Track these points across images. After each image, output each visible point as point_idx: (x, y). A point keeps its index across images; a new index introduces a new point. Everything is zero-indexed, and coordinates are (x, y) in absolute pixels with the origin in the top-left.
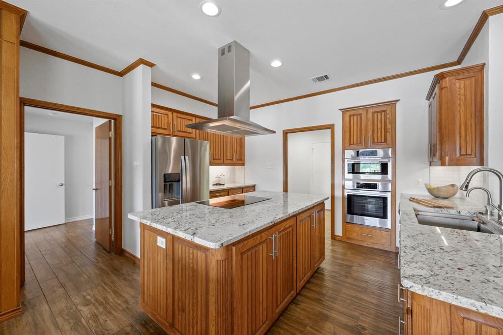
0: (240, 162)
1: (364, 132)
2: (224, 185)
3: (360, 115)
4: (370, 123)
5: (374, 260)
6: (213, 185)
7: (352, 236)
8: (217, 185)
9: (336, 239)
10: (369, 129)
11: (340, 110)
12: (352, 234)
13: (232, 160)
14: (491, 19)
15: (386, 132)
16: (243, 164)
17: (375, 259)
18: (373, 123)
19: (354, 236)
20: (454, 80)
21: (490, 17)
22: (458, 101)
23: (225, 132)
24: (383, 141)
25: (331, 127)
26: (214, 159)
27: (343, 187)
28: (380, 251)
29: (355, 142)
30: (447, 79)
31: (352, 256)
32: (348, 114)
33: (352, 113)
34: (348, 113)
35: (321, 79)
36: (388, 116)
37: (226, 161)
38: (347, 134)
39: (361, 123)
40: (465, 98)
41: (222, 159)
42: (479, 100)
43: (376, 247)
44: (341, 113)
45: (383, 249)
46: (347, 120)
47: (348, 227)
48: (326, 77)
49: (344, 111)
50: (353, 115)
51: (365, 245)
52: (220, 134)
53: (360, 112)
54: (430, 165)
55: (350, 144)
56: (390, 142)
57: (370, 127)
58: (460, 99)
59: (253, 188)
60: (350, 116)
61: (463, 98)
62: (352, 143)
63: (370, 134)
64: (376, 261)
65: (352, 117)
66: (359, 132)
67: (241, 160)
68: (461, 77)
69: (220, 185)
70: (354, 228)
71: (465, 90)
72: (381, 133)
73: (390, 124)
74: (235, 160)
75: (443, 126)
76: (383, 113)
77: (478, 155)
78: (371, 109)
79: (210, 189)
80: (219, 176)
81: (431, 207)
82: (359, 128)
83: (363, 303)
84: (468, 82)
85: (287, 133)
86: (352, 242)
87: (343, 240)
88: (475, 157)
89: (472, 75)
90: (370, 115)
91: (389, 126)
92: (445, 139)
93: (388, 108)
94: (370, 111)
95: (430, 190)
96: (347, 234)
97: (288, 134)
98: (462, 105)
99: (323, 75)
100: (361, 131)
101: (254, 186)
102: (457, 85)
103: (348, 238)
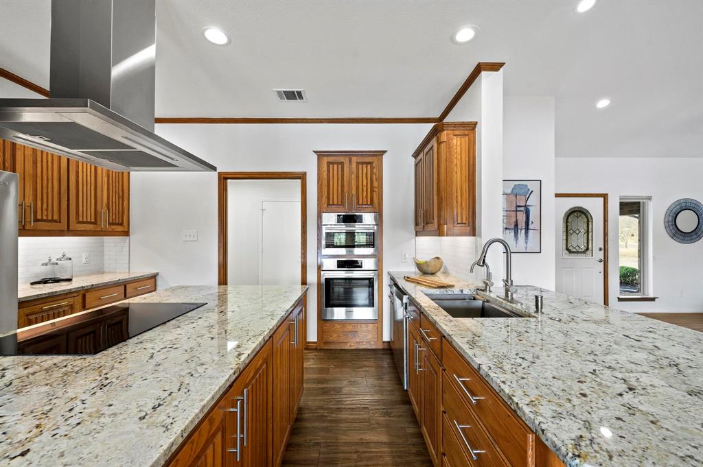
0: (119, 228)
1: (346, 189)
2: (70, 280)
3: (342, 163)
4: (353, 176)
5: (365, 369)
6: (33, 284)
7: (331, 339)
8: (45, 281)
9: (310, 347)
10: (353, 185)
11: (315, 152)
12: (331, 336)
13: (95, 223)
14: (483, 74)
15: (372, 191)
16: (127, 233)
17: (365, 366)
18: (357, 177)
19: (334, 337)
20: (452, 135)
21: (483, 72)
22: (455, 160)
23: (75, 151)
24: (369, 203)
25: (302, 177)
26: (36, 220)
27: (320, 268)
28: (369, 353)
29: (335, 203)
30: (445, 132)
31: (337, 370)
32: (325, 160)
33: (331, 159)
34: (325, 158)
35: (292, 96)
36: (374, 170)
37: (74, 226)
38: (325, 189)
39: (343, 176)
40: (461, 159)
41: (64, 221)
42: (471, 162)
43: (361, 347)
44: (315, 157)
45: (369, 348)
46: (325, 168)
47: (326, 326)
48: (300, 95)
49: (321, 155)
50: (333, 163)
51: (347, 347)
52: (57, 153)
53: (342, 159)
54: (416, 236)
55: (329, 204)
56: (377, 205)
57: (354, 182)
58: (456, 158)
59: (151, 281)
60: (329, 163)
61: (459, 157)
62: (331, 203)
63: (354, 192)
64: (367, 369)
65: (331, 166)
66: (340, 189)
67: (122, 224)
68: (457, 133)
69: (56, 281)
70: (334, 326)
71: (461, 148)
72: (367, 192)
73: (376, 180)
74: (103, 224)
75: (442, 189)
76: (369, 166)
77: (471, 224)
78: (355, 158)
79: (20, 296)
80: (54, 260)
81: (435, 288)
82: (340, 182)
83: (373, 450)
84: (463, 140)
85: (226, 179)
86: (332, 347)
87: (318, 348)
88: (469, 226)
89: (466, 132)
90: (354, 165)
91: (375, 184)
92: (444, 204)
93: (374, 159)
94: (354, 159)
95: (419, 266)
96: (325, 337)
97: (229, 181)
98: (459, 165)
99: (295, 90)
100: (343, 186)
101: (154, 277)
102: (455, 141)
103: (326, 343)
